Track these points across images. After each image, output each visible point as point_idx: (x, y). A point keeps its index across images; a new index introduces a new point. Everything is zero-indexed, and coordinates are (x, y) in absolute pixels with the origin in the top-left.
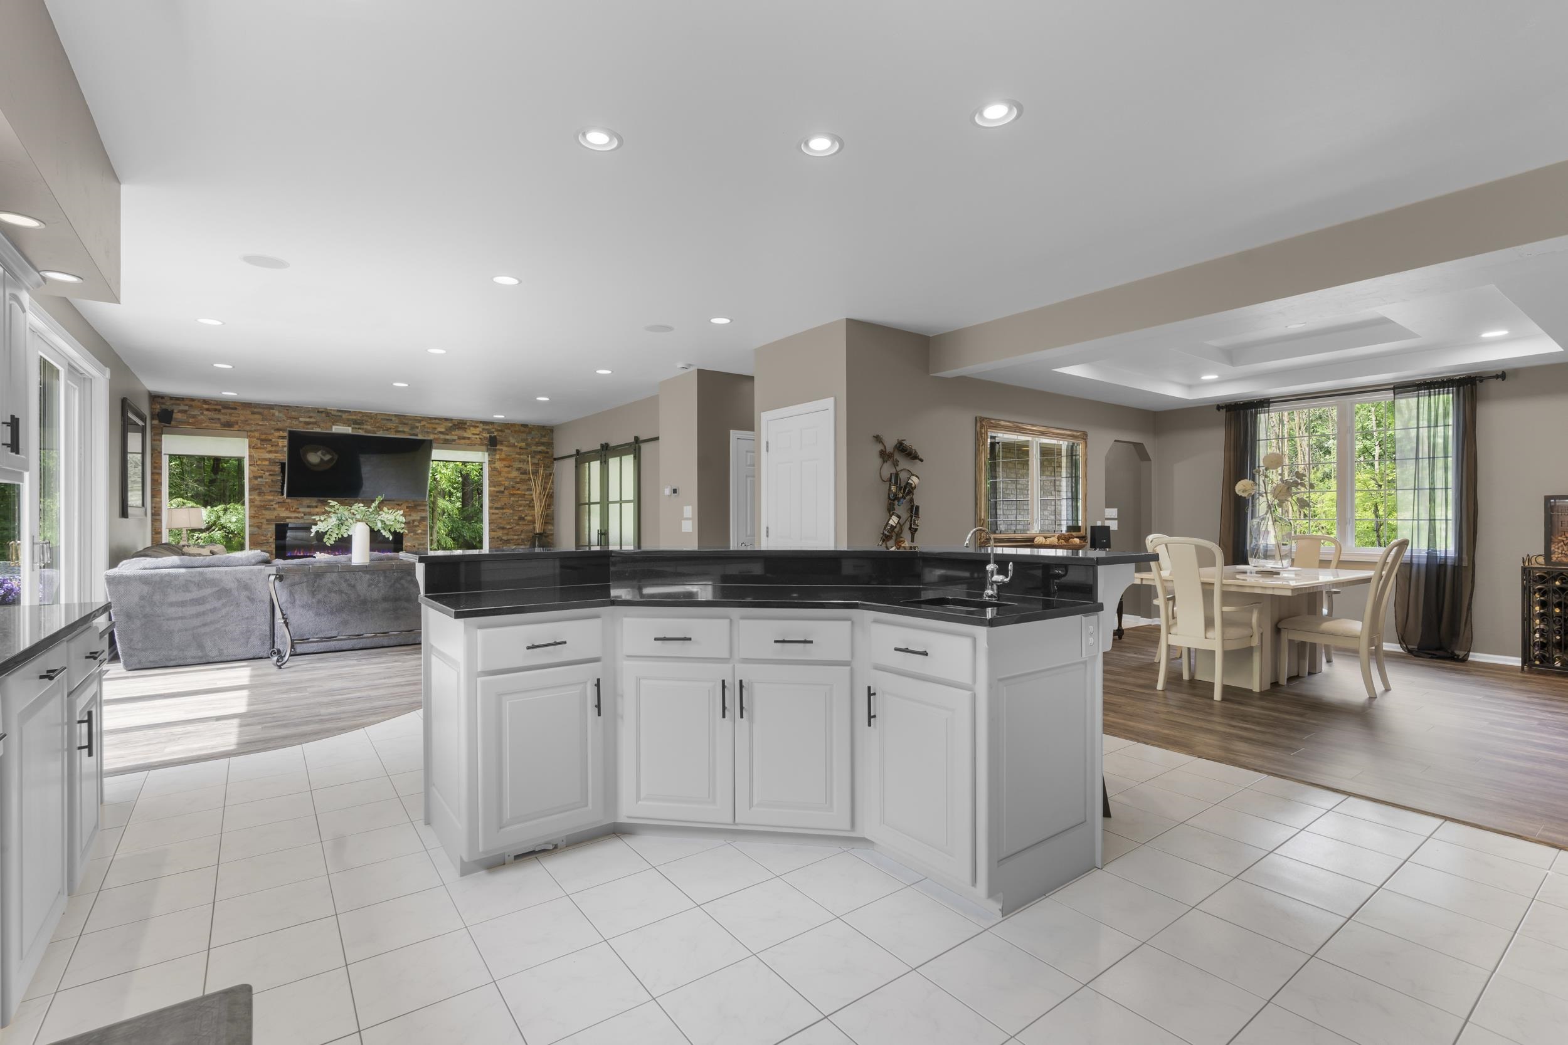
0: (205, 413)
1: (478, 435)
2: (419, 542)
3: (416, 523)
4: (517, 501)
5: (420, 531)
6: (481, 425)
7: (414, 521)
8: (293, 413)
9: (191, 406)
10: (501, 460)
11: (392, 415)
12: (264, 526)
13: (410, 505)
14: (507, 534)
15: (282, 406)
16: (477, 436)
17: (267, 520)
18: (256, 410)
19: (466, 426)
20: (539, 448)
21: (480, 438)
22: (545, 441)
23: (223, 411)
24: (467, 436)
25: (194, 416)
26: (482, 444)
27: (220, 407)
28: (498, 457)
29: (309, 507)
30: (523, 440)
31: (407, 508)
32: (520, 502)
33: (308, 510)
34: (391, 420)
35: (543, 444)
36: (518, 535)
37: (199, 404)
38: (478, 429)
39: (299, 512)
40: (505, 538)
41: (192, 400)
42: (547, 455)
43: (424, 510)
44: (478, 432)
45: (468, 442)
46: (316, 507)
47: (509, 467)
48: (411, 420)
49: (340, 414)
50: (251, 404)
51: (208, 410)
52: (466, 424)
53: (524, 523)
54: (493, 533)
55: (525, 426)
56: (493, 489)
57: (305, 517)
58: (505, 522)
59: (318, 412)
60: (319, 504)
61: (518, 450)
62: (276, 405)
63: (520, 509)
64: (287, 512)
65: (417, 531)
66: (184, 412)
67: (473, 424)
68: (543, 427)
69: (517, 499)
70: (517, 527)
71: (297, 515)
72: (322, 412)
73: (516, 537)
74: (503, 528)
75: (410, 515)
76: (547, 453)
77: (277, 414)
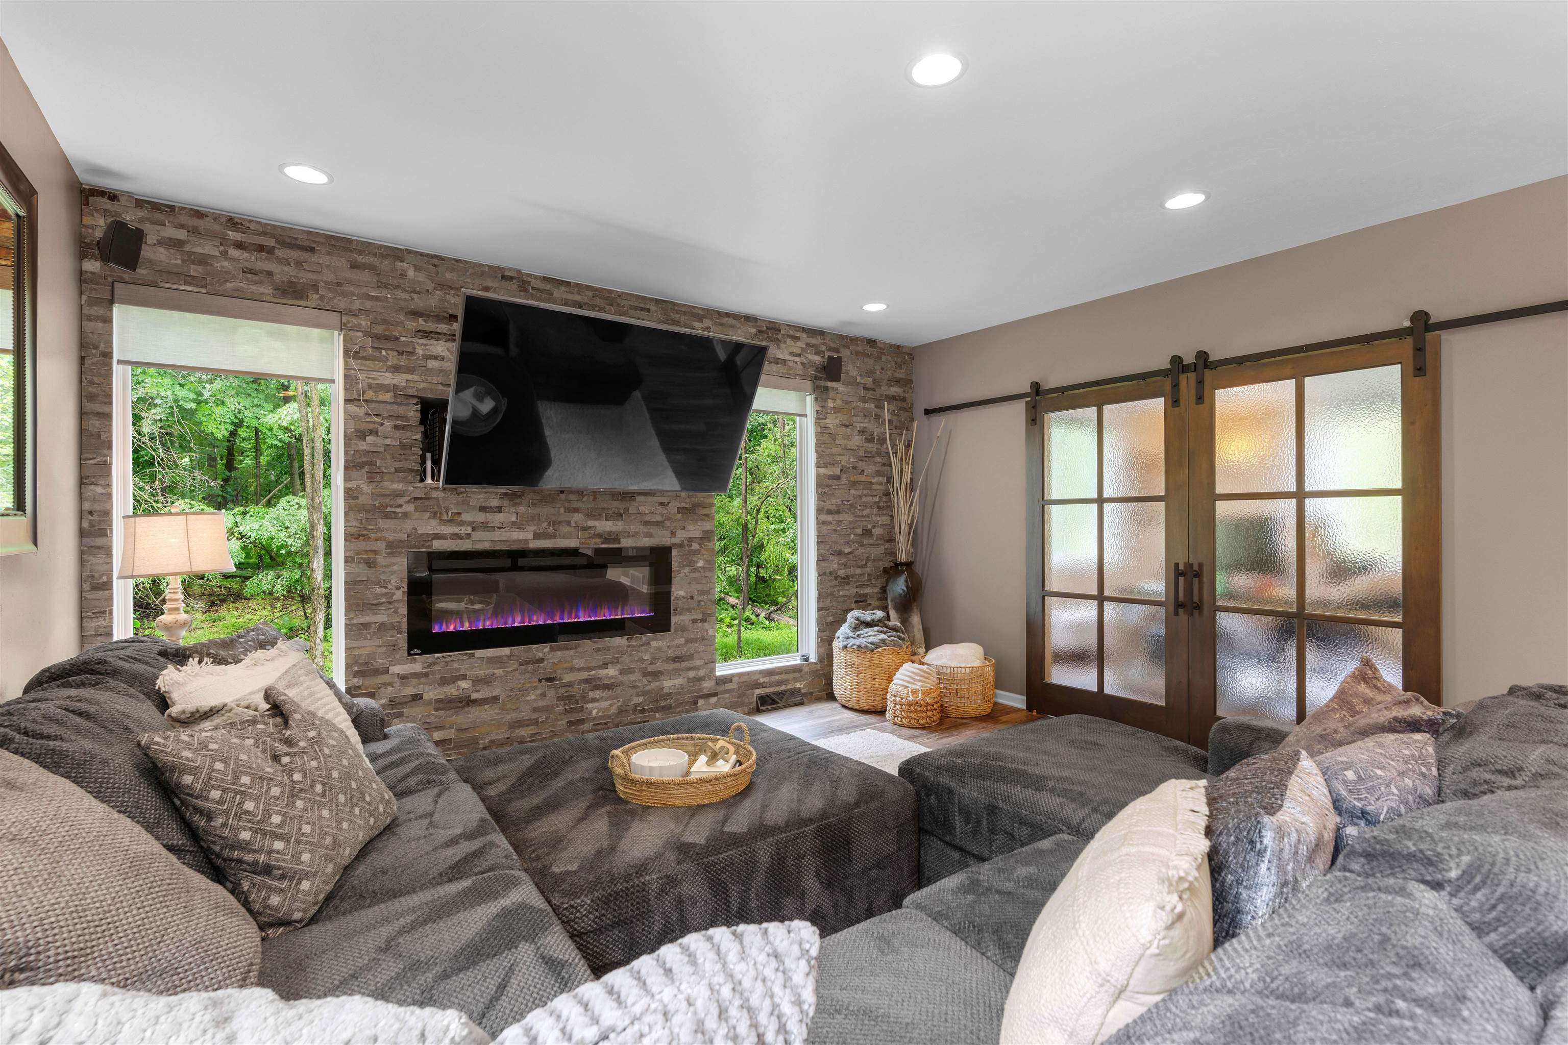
0: (234, 253)
1: (799, 355)
2: (699, 587)
3: (695, 546)
4: (860, 497)
5: (701, 564)
6: (805, 336)
7: (691, 540)
8: (448, 276)
9: (194, 231)
10: (837, 410)
11: (651, 299)
12: (381, 560)
13: (683, 505)
14: (845, 566)
15: (422, 254)
16: (798, 359)
17: (390, 545)
18: (361, 259)
19: (780, 337)
20: (892, 389)
21: (803, 364)
22: (901, 376)
23: (279, 253)
24: (782, 357)
25: (203, 260)
26: (803, 377)
27: (269, 242)
28: (830, 404)
29: (483, 509)
30: (871, 373)
31: (678, 512)
32: (864, 499)
33: (481, 517)
34: (649, 310)
35: (897, 382)
36: (861, 567)
37: (217, 227)
38: (799, 344)
39: (462, 523)
40: (841, 573)
41: (198, 214)
42: (904, 405)
43: (707, 515)
44: (798, 351)
45: (782, 369)
46: (499, 509)
47: (847, 426)
48: (685, 313)
49: (548, 287)
50: (350, 241)
51: (239, 245)
52: (780, 331)
53: (871, 541)
54: (824, 564)
55: (872, 342)
56: (823, 471)
57: (476, 535)
58: (842, 541)
59: (504, 277)
60: (506, 503)
61: (862, 392)
62: (409, 252)
63: (866, 512)
64: (434, 522)
65: (696, 562)
66: (176, 244)
67: (791, 332)
68: (898, 347)
69: (859, 493)
70: (861, 551)
71: (455, 530)
72: (511, 278)
73: (858, 571)
74: (840, 553)
75: (684, 528)
76: (904, 400)
77: (411, 273)
